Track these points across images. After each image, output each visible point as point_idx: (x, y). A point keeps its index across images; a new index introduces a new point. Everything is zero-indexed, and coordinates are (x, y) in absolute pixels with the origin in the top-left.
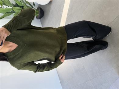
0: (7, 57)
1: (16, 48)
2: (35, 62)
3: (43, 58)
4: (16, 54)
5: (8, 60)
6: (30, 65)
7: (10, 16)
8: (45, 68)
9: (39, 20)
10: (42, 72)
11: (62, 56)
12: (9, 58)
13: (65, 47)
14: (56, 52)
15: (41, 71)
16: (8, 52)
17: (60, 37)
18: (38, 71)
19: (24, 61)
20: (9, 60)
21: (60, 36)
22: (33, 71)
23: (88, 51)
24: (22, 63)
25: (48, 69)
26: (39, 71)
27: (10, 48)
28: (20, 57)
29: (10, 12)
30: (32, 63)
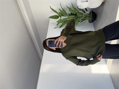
11: (100, 55)
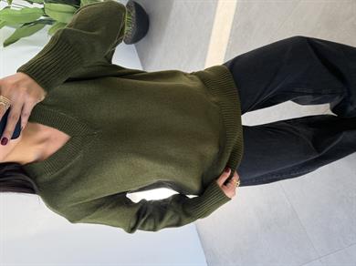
0: (35, 178)
1: (63, 147)
2: (128, 195)
3: (155, 181)
4: (64, 168)
5: (35, 187)
6: (114, 207)
7: (36, 35)
8: (167, 218)
9: (133, 45)
10: (155, 229)
12: (41, 180)
13: (237, 138)
14: (202, 157)
15: (152, 227)
16: (36, 162)
17: (216, 103)
18: (139, 226)
19: (93, 191)
20: (39, 187)
21: (214, 99)
22: (124, 227)
23: (319, 152)
24: (86, 198)
25: (174, 221)
26: (142, 228)
27: (41, 146)
28: (79, 179)
29: (36, 23)
30: (120, 200)
